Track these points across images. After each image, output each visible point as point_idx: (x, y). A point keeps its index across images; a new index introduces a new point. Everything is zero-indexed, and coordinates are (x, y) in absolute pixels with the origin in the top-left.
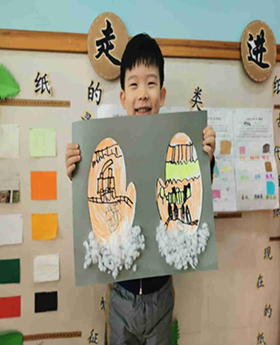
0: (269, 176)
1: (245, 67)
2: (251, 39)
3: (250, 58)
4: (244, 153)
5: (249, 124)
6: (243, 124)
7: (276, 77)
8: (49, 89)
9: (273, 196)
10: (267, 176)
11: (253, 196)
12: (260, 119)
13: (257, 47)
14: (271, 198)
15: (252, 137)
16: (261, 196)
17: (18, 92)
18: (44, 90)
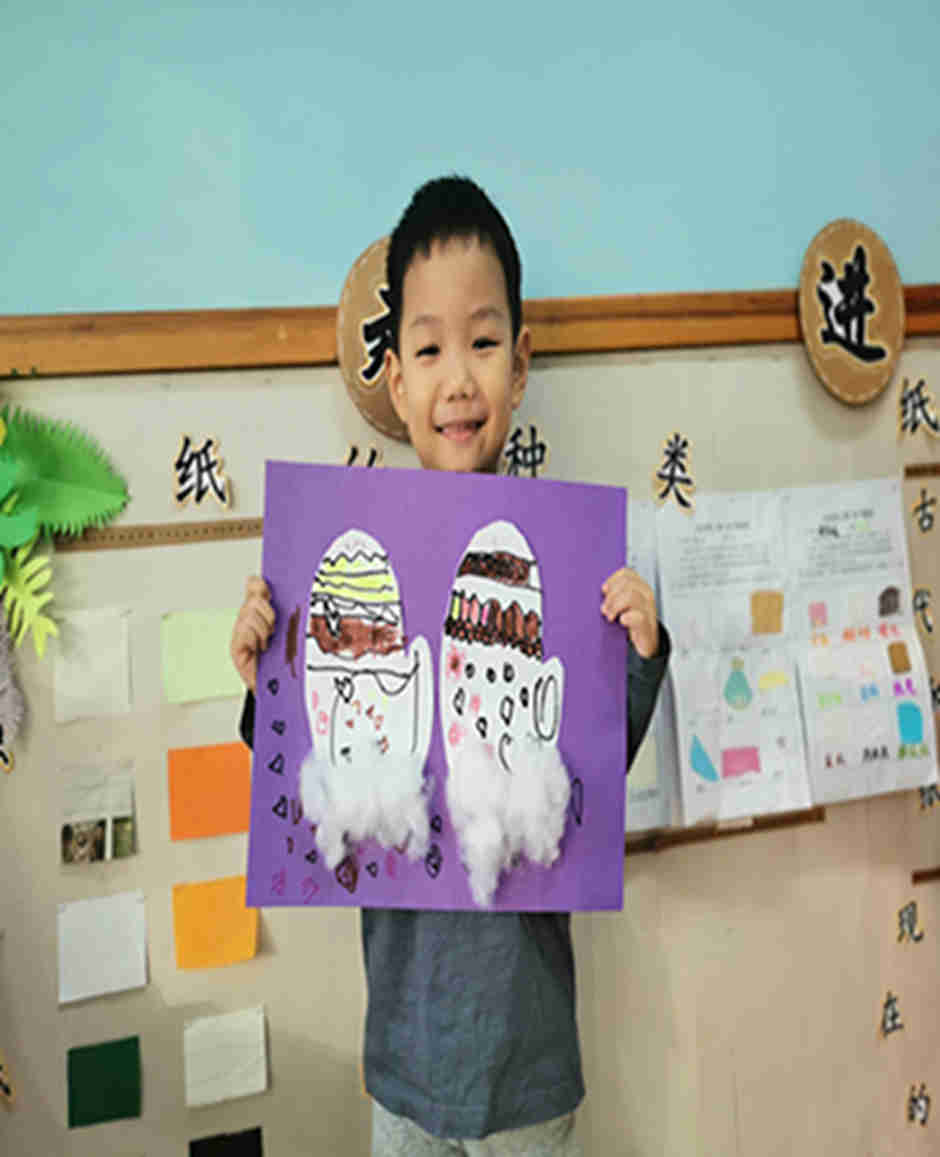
0: (904, 686)
1: (816, 362)
2: (828, 276)
3: (829, 336)
4: (824, 622)
5: (835, 533)
6: (816, 534)
7: (906, 383)
8: (220, 486)
9: (918, 748)
10: (898, 688)
11: (861, 754)
12: (867, 514)
13: (846, 300)
14: (913, 754)
15: (845, 571)
16: (885, 752)
17: (124, 505)
18: (207, 488)
